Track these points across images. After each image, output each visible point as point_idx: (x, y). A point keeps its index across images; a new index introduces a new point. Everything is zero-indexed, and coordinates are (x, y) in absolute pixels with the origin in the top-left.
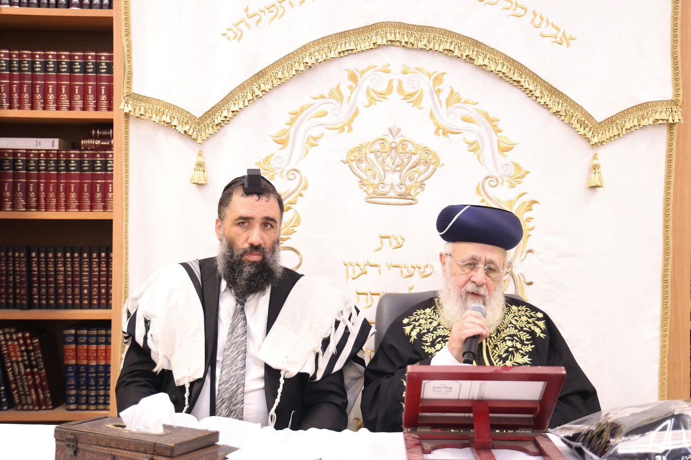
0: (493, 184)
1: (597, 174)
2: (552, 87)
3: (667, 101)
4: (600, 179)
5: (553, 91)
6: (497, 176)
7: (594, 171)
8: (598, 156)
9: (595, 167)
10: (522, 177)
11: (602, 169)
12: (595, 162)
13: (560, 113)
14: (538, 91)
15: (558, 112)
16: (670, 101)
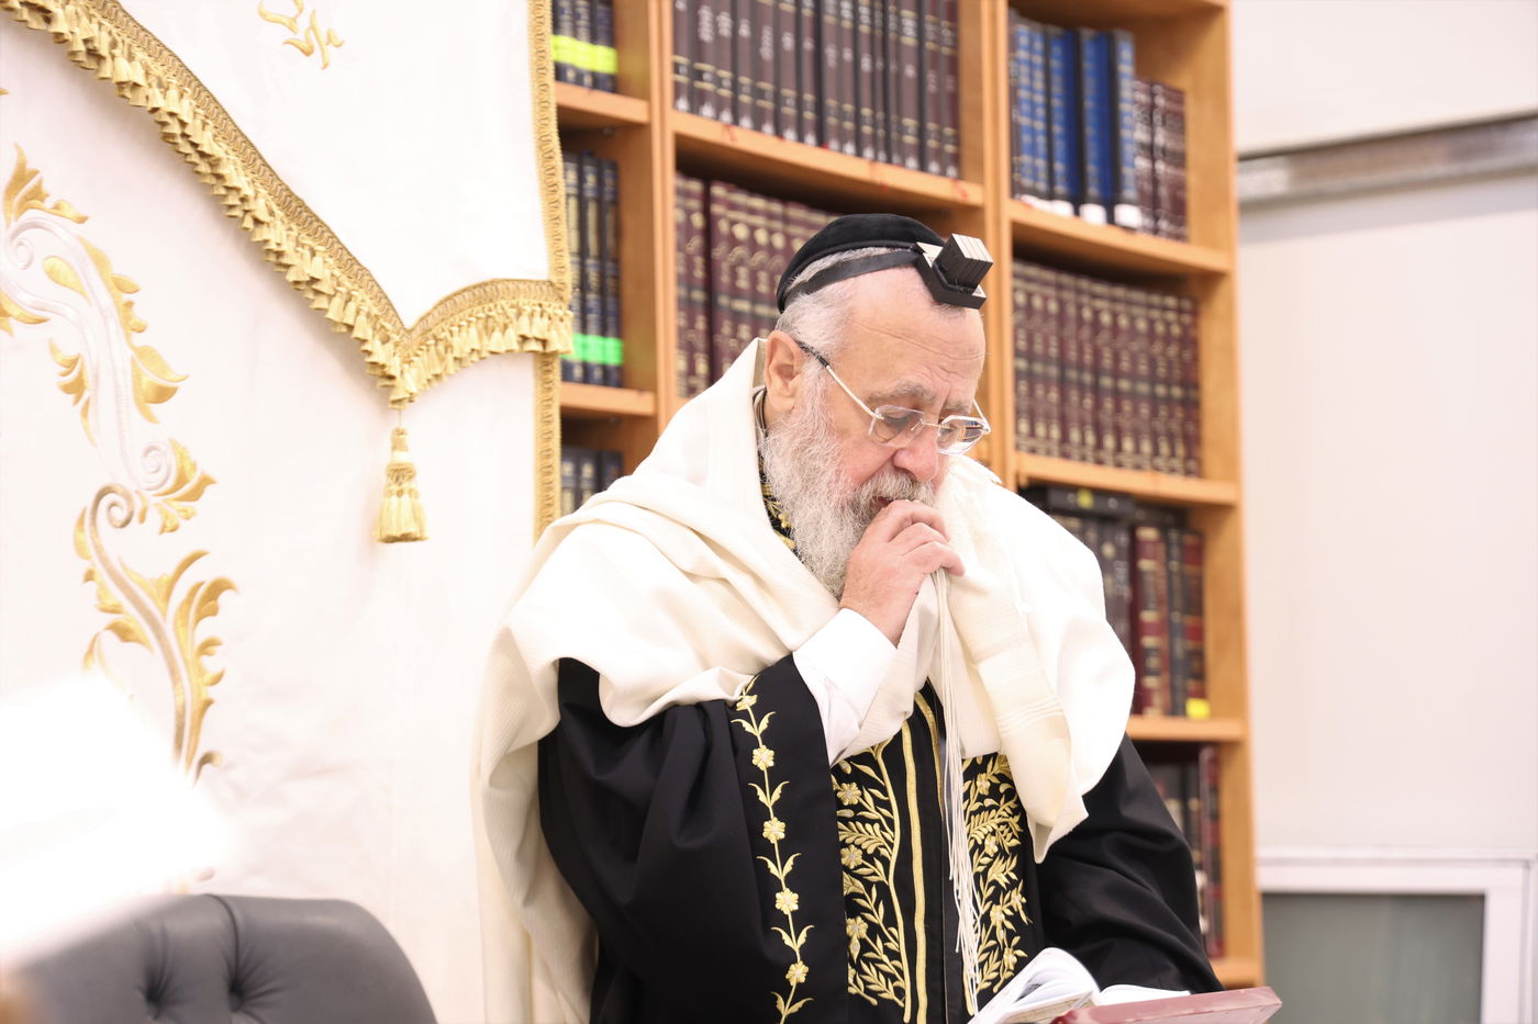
0: (120, 514)
1: (406, 496)
2: (291, 194)
3: (537, 282)
4: (417, 516)
5: (295, 209)
6: (131, 488)
7: (395, 488)
8: (408, 439)
9: (400, 474)
10: (195, 495)
11: (419, 483)
12: (402, 458)
13: (315, 286)
14: (261, 202)
15: (314, 280)
16: (544, 282)
